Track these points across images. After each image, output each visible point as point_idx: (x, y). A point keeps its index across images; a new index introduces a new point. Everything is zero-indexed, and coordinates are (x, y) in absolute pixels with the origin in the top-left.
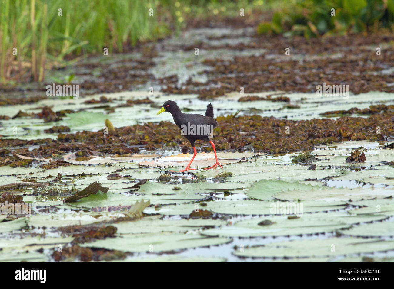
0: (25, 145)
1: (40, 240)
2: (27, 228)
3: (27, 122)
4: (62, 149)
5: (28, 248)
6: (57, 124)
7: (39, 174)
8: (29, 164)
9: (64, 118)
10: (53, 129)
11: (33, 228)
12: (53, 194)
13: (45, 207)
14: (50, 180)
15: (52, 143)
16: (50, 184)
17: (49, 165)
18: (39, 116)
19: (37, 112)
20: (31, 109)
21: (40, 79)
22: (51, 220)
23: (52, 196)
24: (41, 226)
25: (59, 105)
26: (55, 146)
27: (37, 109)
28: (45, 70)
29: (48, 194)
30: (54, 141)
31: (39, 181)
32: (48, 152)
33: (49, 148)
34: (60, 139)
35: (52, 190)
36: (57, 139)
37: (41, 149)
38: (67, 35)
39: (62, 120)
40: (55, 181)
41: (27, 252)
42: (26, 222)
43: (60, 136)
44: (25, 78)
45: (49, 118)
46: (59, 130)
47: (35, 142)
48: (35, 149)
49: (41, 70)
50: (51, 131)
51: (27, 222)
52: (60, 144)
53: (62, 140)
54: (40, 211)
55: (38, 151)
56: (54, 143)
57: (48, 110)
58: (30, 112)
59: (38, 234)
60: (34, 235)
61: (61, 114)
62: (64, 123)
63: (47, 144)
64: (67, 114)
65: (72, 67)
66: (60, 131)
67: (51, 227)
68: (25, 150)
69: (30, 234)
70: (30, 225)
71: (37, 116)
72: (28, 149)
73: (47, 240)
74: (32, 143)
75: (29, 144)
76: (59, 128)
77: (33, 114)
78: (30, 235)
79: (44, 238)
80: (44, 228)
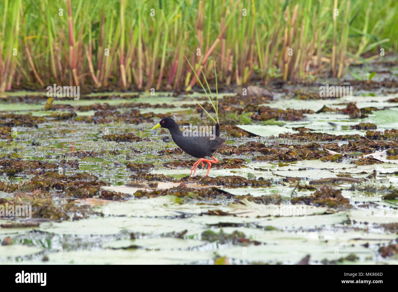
0: (333, 140)
1: (363, 234)
2: (348, 222)
3: (332, 117)
4: (372, 146)
5: (353, 242)
6: (362, 121)
7: (352, 169)
8: (339, 159)
9: (369, 115)
10: (360, 126)
11: (355, 222)
12: (370, 190)
13: (364, 203)
14: (365, 176)
15: (361, 139)
16: (365, 180)
17: (360, 161)
18: (344, 112)
19: (341, 107)
20: (334, 105)
21: (339, 75)
22: (371, 215)
23: (369, 192)
24: (363, 221)
25: (362, 102)
26: (364, 142)
27: (340, 104)
28: (344, 66)
29: (365, 190)
30: (362, 138)
31: (354, 177)
32: (358, 148)
33: (358, 144)
34: (368, 136)
35: (369, 186)
36: (365, 135)
37: (350, 145)
38: (365, 31)
39: (367, 117)
40: (370, 177)
41: (353, 246)
42: (347, 216)
43: (369, 133)
44: (324, 73)
45: (354, 114)
46: (365, 127)
47: (343, 137)
48: (344, 145)
49: (341, 65)
50: (358, 127)
51: (349, 216)
52: (369, 141)
53: (370, 137)
54: (359, 206)
55: (348, 147)
56: (363, 140)
57: (352, 107)
58: (334, 107)
59: (361, 229)
60: (357, 229)
61: (366, 112)
62: (369, 120)
63: (355, 140)
64: (372, 111)
65: (369, 65)
66: (367, 127)
67: (373, 222)
68: (335, 145)
69: (353, 228)
70: (351, 219)
71: (341, 112)
72: (338, 144)
73: (371, 236)
74: (340, 138)
75: (338, 139)
76: (366, 125)
77: (337, 109)
78: (353, 230)
79: (368, 233)
80: (366, 223)
